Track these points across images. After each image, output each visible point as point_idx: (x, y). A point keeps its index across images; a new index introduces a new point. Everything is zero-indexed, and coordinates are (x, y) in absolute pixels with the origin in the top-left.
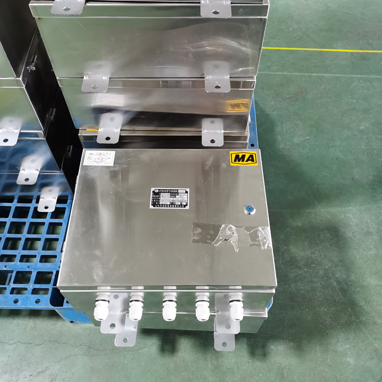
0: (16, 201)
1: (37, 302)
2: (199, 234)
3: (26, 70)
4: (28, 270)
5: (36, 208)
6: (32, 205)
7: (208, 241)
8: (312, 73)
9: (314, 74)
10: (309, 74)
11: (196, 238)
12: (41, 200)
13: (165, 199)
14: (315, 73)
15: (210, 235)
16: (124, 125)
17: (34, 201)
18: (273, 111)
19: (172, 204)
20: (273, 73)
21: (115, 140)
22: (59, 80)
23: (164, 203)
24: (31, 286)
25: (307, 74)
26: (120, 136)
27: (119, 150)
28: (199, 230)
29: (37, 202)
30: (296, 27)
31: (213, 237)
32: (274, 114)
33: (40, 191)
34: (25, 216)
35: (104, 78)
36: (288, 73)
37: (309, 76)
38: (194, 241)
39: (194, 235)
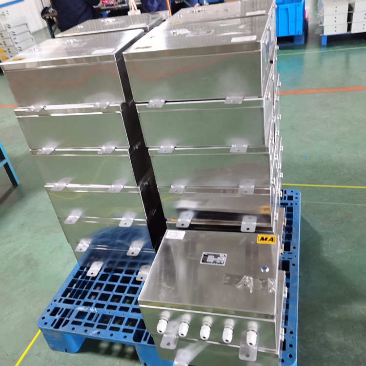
0: (124, 272)
1: (125, 337)
2: (228, 280)
3: (143, 184)
4: (123, 316)
5: (135, 278)
6: (133, 276)
7: (234, 284)
8: (358, 203)
9: (359, 205)
10: (355, 204)
11: (226, 282)
12: (139, 273)
13: (211, 259)
14: (360, 203)
15: (235, 281)
16: (193, 218)
17: (135, 273)
18: (322, 229)
19: (215, 262)
20: (323, 203)
21: (187, 226)
22: (159, 189)
23: (210, 261)
24: (122, 327)
25: (353, 204)
26: (190, 224)
27: (188, 231)
28: (229, 278)
29: (137, 274)
30: (346, 172)
31: (237, 283)
32: (321, 231)
33: (140, 267)
34: (128, 282)
35: (182, 187)
36: (337, 204)
37: (354, 206)
38: (225, 283)
39: (225, 280)
